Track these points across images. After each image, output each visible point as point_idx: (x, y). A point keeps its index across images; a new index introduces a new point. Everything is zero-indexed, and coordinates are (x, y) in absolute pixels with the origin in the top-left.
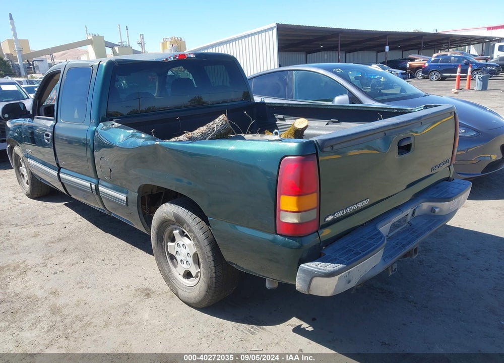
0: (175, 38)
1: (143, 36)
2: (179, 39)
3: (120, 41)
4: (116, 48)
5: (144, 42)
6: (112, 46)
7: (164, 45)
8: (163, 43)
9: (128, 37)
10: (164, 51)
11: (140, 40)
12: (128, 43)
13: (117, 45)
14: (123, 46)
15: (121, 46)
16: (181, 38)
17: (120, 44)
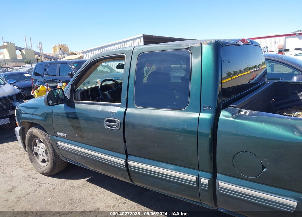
0: (61, 45)
1: (41, 44)
2: (64, 45)
3: (26, 46)
4: (23, 51)
5: (42, 47)
6: (20, 49)
7: (55, 49)
8: (54, 48)
9: (31, 44)
10: (55, 53)
11: (39, 46)
12: (31, 47)
13: (24, 49)
14: (28, 50)
15: (27, 50)
16: (65, 45)
17: (26, 48)
